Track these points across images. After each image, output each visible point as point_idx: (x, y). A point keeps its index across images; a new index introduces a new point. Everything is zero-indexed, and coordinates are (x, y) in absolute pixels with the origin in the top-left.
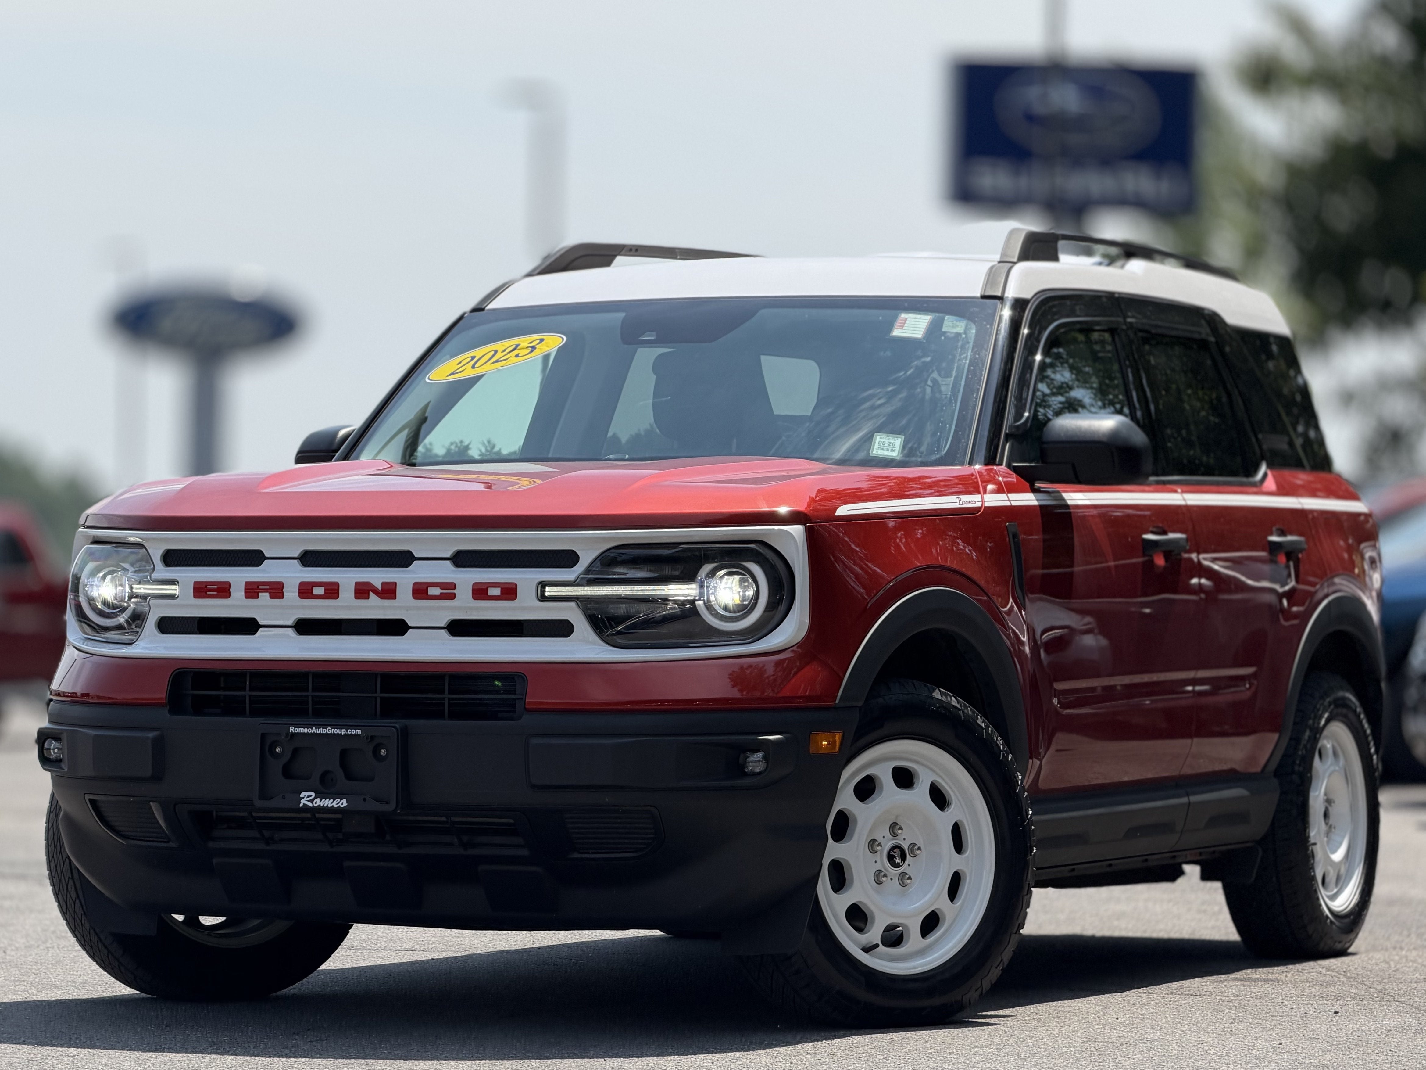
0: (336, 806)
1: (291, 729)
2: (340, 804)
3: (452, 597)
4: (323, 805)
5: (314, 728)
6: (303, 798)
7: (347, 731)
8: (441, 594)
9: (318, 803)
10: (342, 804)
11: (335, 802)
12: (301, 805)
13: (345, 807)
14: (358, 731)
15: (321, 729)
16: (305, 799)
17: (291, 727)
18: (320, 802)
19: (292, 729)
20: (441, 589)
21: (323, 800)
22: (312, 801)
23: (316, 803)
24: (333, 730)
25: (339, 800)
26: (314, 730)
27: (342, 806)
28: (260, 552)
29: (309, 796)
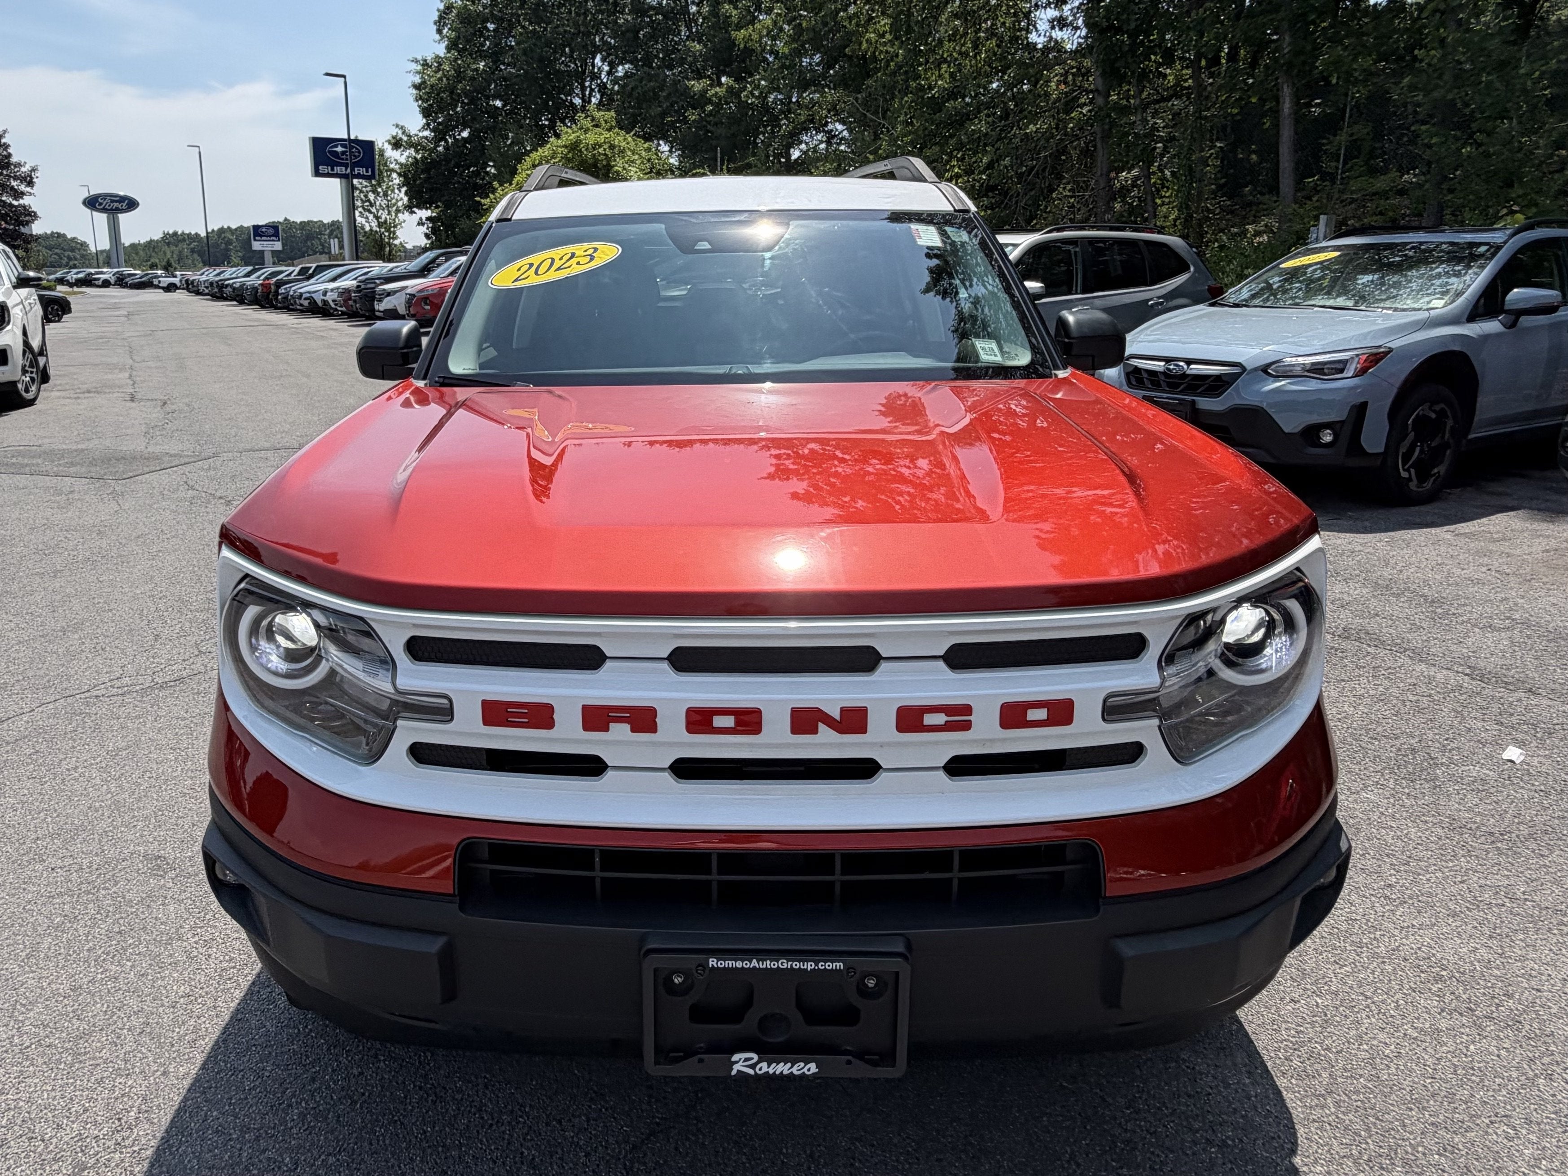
0: (796, 1073)
1: (711, 963)
2: (805, 1070)
3: (966, 726)
4: (774, 1073)
5: (754, 961)
6: (737, 1062)
7: (817, 965)
8: (946, 722)
9: (765, 1069)
10: (809, 1070)
11: (795, 1068)
12: (734, 1072)
13: (813, 1074)
14: (838, 964)
15: (768, 962)
16: (741, 1063)
17: (711, 960)
18: (769, 1067)
19: (713, 962)
20: (946, 715)
21: (774, 1065)
22: (753, 1067)
23: (760, 1069)
24: (790, 963)
25: (802, 1064)
26: (755, 963)
27: (808, 1073)
28: (596, 649)
29: (746, 1060)
